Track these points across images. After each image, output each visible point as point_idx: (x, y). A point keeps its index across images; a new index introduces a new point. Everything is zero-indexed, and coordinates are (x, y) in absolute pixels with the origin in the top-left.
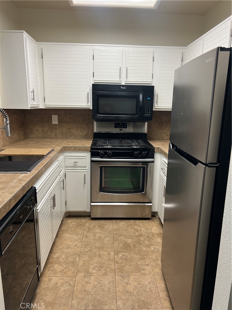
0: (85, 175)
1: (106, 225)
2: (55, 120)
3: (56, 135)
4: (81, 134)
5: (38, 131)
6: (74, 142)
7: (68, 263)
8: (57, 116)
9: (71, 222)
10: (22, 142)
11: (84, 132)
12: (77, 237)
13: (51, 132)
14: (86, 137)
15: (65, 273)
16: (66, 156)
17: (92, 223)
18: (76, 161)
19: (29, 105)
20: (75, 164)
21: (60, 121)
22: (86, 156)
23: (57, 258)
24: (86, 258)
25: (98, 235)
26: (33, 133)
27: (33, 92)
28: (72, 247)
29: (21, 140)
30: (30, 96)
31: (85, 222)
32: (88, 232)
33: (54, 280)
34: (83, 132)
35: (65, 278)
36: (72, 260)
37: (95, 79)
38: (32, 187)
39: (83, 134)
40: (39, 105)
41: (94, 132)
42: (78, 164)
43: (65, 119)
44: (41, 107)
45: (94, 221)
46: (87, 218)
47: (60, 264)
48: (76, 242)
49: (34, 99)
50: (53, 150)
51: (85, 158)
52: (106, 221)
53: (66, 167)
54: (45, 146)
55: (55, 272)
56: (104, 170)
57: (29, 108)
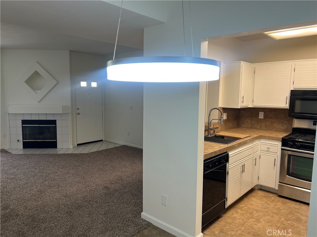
0: (275, 159)
1: (289, 203)
2: (261, 115)
3: (261, 127)
4: (282, 127)
5: (247, 123)
6: (271, 133)
7: (247, 212)
8: (263, 112)
9: (261, 193)
10: (234, 130)
11: (285, 126)
12: (261, 202)
13: (257, 124)
14: (285, 131)
15: (243, 215)
16: (262, 142)
17: (278, 199)
18: (269, 147)
19: (240, 105)
20: (268, 149)
21: (265, 117)
22: (277, 145)
23: (241, 207)
24: (262, 214)
25: (278, 206)
26: (244, 124)
27: (243, 97)
28: (254, 205)
29: (234, 128)
30: (240, 100)
31: (272, 197)
32: (271, 202)
33: (235, 215)
34: (283, 127)
35: (242, 217)
36: (251, 211)
37: (294, 86)
38: (226, 152)
39: (284, 128)
40: (248, 105)
41: (293, 127)
42: (270, 150)
43: (269, 115)
44: (250, 106)
45: (280, 198)
46: (275, 195)
47: (242, 210)
48: (258, 205)
49: (243, 102)
50: (250, 136)
51: (277, 146)
52: (291, 201)
53: (261, 150)
54: (247, 133)
55: (237, 212)
56: (293, 159)
57: (239, 108)
